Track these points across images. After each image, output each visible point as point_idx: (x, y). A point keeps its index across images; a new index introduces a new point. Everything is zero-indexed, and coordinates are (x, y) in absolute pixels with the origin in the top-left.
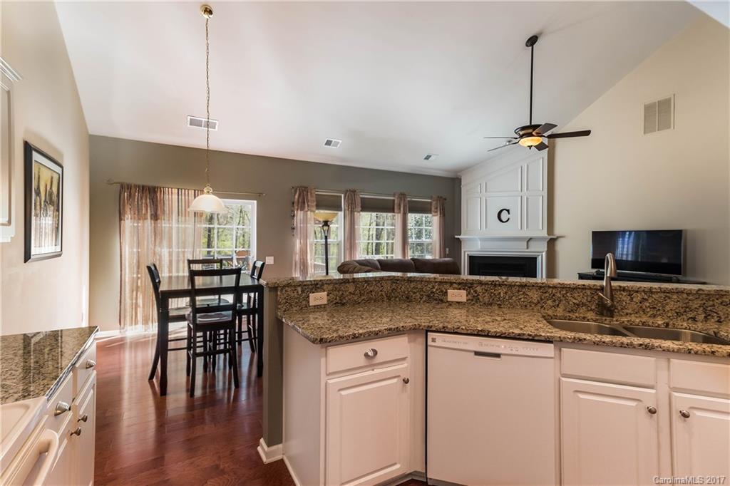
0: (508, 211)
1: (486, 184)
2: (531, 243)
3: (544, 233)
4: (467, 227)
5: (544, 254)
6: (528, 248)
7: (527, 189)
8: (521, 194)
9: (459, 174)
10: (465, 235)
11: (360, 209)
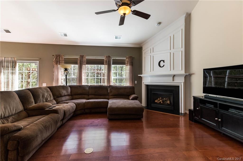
0: (164, 61)
1: (153, 48)
2: (175, 78)
3: (183, 72)
4: (145, 71)
5: (182, 84)
6: (173, 81)
7: (173, 48)
8: (170, 51)
9: (141, 45)
10: (144, 74)
11: (85, 64)
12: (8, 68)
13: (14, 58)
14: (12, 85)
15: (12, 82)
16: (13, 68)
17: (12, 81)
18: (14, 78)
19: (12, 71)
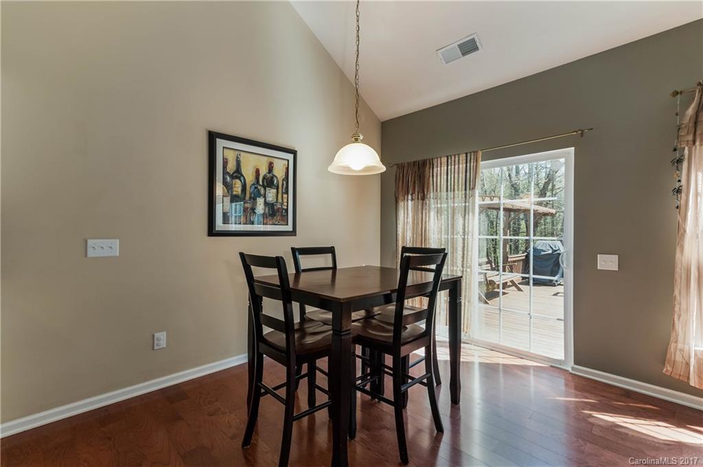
12: (449, 193)
13: (474, 152)
14: (463, 254)
15: (464, 243)
16: (468, 190)
17: (464, 239)
18: (470, 230)
19: (464, 204)
